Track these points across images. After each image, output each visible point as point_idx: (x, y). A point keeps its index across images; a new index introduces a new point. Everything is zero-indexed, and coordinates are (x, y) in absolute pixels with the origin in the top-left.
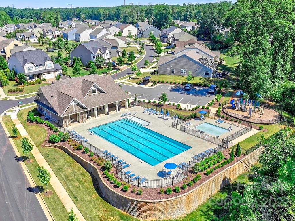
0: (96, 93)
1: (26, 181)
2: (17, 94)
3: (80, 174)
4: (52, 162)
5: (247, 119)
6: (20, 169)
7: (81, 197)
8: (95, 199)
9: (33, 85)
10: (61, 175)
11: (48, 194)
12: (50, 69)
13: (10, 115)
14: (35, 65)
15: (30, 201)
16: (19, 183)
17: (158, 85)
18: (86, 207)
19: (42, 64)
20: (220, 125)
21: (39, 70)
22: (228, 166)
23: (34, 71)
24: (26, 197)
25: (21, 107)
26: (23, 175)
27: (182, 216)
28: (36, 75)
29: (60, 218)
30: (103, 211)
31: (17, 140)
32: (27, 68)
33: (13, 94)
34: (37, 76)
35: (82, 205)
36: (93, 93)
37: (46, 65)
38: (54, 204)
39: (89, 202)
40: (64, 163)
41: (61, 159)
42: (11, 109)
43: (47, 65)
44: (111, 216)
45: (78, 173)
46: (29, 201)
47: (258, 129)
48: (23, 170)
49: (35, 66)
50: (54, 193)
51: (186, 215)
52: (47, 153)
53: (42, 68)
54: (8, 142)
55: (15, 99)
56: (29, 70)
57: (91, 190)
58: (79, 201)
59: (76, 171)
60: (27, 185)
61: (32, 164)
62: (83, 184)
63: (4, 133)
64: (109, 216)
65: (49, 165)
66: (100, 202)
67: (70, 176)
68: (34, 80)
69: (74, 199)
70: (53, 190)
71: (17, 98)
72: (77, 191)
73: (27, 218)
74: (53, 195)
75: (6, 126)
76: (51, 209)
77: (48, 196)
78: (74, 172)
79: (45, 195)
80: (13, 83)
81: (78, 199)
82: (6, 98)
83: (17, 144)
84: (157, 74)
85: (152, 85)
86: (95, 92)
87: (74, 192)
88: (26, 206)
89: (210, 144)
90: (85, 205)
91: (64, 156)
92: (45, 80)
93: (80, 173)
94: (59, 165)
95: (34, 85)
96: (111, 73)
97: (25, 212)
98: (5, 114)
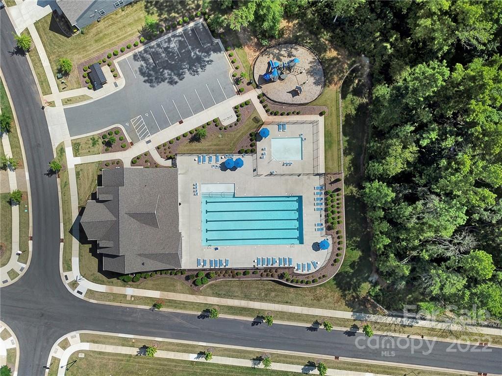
18: (300, 302)
20: (288, 134)
35: (297, 302)
39: (296, 297)
47: (321, 115)
52: (214, 293)
54: (163, 312)
58: (292, 302)
63: (138, 309)
66: (300, 290)
67: (260, 293)
72: (281, 298)
74: (273, 313)
81: (289, 301)
82: (12, 273)
85: (115, 75)
98: (80, 293)
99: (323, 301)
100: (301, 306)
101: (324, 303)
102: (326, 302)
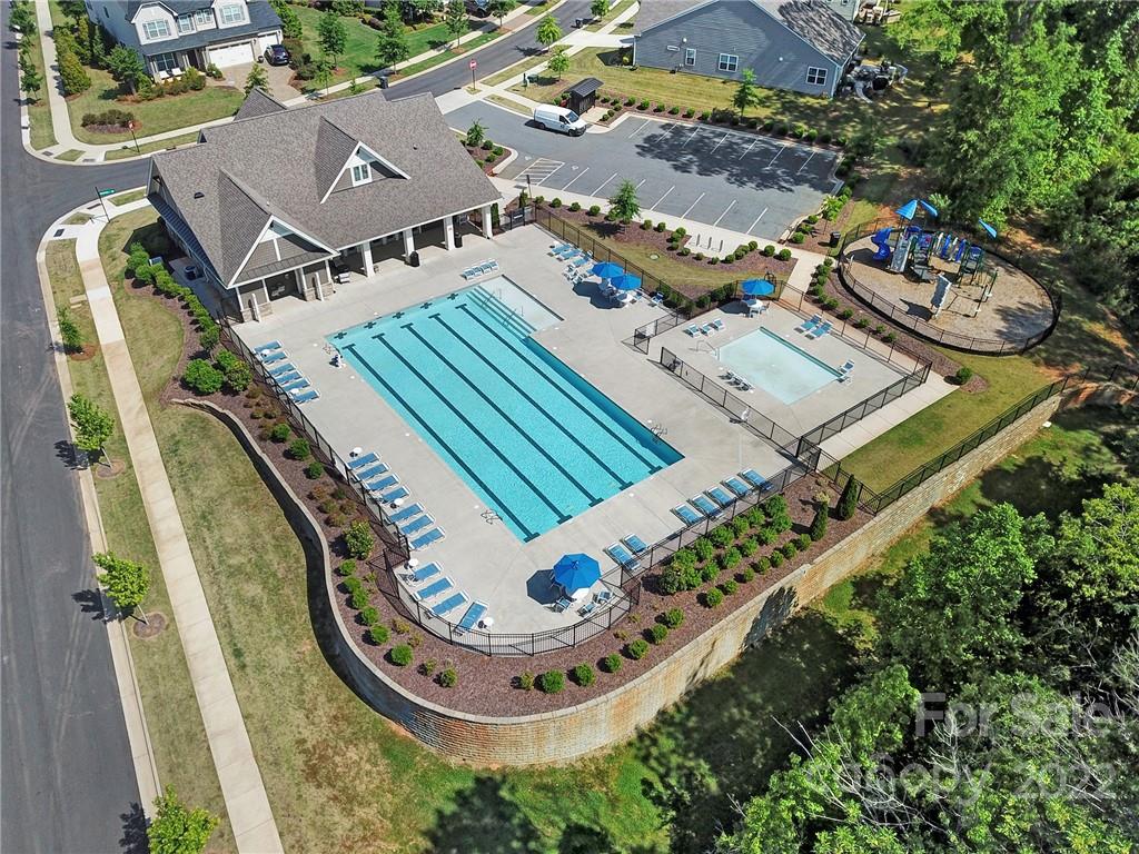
0: (370, 180)
1: (84, 559)
2: (111, 137)
3: (273, 542)
4: (185, 482)
5: (921, 327)
6: (74, 502)
7: (259, 653)
8: (307, 663)
9: (173, 98)
10: (208, 541)
11: (148, 631)
12: (237, 25)
13: (75, 240)
14: (175, 14)
15: (83, 657)
16: (60, 568)
17: (625, 116)
18: (267, 701)
19: (202, 9)
20: (813, 348)
21: (194, 32)
22: (799, 564)
23: (175, 36)
24: (74, 639)
25: (118, 203)
26: (82, 531)
27: (597, 754)
28: (182, 52)
29: (172, 743)
30: (324, 719)
31: (84, 363)
32: (145, 26)
33: (98, 136)
34: (186, 59)
35: (256, 690)
36: (358, 179)
37: (217, 12)
38: (164, 678)
39: (283, 675)
40: (225, 486)
41: (218, 468)
42: (83, 210)
43: (221, 11)
44: (349, 742)
45: (267, 538)
46: (80, 654)
47: (950, 380)
48: (82, 510)
49: (176, 18)
50: (168, 623)
51: (610, 751)
52: (174, 435)
53: (202, 24)
54: (51, 368)
55: (106, 159)
56: (154, 34)
57: (301, 617)
58: (248, 670)
59: (261, 527)
60: (87, 579)
61: (116, 480)
62: (275, 591)
63: (44, 325)
64: (342, 745)
65: (174, 491)
66: (320, 677)
67: (237, 551)
68: (176, 71)
69: (233, 661)
70: (171, 614)
71: (112, 155)
72: (250, 625)
73: (63, 732)
74: (165, 633)
75: (54, 293)
76: (148, 700)
77: (147, 639)
78: (254, 533)
79: (136, 633)
80: (105, 82)
81: (248, 660)
82: (74, 154)
83: (78, 384)
84: (631, 63)
85: (604, 119)
86: (366, 177)
87: (239, 625)
88: (67, 680)
89: (756, 445)
90: (265, 692)
91: (229, 454)
92: (218, 76)
93: (274, 537)
94: (206, 495)
95: (177, 98)
96: (464, 45)
97: (60, 705)
98: (59, 233)
99: (316, 795)
100: (246, 717)
101: (312, 806)
102: (321, 811)
